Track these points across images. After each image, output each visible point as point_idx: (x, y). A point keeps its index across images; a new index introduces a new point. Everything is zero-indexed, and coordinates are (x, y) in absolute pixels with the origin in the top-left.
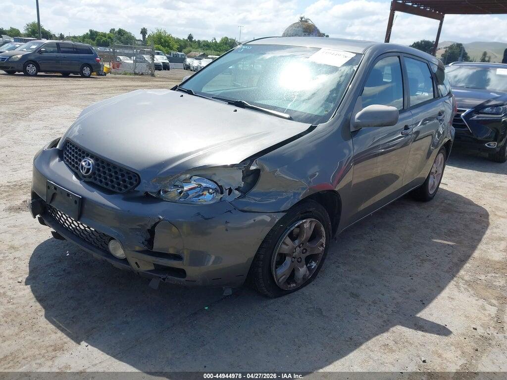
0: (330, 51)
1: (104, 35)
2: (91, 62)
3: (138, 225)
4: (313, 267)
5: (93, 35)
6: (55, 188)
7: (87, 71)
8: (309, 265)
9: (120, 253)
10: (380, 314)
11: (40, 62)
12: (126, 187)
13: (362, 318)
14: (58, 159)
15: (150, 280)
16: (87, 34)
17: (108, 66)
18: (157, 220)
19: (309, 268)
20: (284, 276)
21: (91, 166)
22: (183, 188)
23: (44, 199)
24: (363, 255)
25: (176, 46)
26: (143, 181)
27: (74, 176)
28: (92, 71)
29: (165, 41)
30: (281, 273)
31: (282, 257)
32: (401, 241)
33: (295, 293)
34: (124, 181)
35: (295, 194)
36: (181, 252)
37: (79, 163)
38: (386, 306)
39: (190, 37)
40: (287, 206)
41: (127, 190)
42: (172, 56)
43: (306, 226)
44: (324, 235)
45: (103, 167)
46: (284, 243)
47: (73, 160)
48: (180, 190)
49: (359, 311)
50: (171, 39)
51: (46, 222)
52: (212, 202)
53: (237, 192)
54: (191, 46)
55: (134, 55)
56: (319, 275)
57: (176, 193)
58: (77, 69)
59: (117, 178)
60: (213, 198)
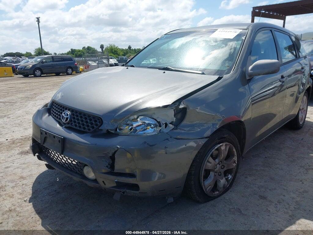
0: (224, 30)
1: (79, 51)
2: (72, 66)
3: (103, 154)
4: (229, 179)
5: (73, 51)
6: (46, 133)
7: (70, 71)
8: (226, 177)
9: (91, 175)
10: (286, 210)
11: (43, 68)
12: (93, 127)
13: (273, 214)
14: (47, 115)
15: (113, 194)
16: (70, 51)
17: (82, 68)
18: (116, 149)
19: (227, 179)
20: (210, 186)
21: (69, 116)
22: (133, 125)
23: (39, 142)
24: (262, 168)
25: (122, 53)
26: (104, 122)
27: (58, 124)
28: (73, 71)
29: (115, 51)
30: (208, 184)
31: (207, 172)
32: (287, 157)
33: (219, 198)
34: (92, 124)
35: (213, 124)
36: (134, 171)
37: (61, 115)
38: (288, 204)
39: (130, 47)
40: (208, 133)
41: (94, 129)
42: (119, 59)
43: (223, 148)
44: (236, 154)
45: (77, 116)
46: (208, 161)
47: (57, 114)
48: (131, 127)
49: (269, 209)
50: (118, 50)
51: (42, 158)
52: (154, 134)
53: (171, 125)
54: (130, 52)
55: (97, 60)
56: (234, 184)
57: (128, 129)
58: (64, 70)
59: (87, 122)
60: (154, 131)
